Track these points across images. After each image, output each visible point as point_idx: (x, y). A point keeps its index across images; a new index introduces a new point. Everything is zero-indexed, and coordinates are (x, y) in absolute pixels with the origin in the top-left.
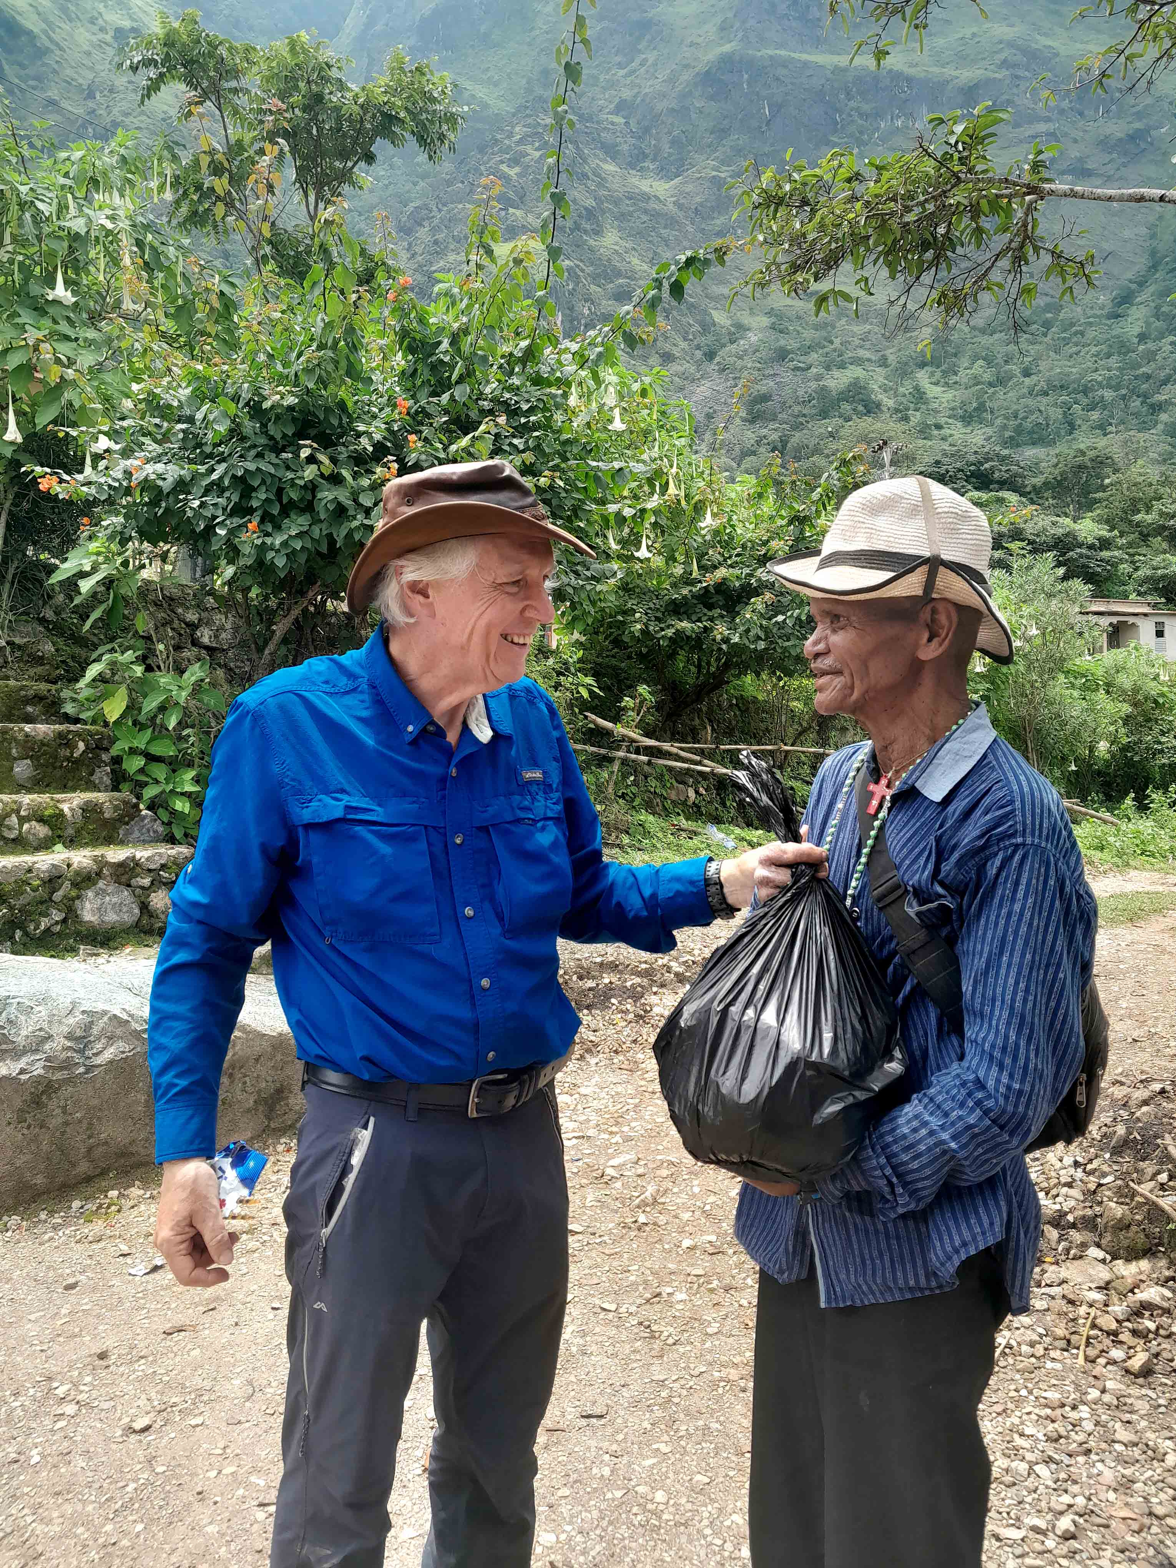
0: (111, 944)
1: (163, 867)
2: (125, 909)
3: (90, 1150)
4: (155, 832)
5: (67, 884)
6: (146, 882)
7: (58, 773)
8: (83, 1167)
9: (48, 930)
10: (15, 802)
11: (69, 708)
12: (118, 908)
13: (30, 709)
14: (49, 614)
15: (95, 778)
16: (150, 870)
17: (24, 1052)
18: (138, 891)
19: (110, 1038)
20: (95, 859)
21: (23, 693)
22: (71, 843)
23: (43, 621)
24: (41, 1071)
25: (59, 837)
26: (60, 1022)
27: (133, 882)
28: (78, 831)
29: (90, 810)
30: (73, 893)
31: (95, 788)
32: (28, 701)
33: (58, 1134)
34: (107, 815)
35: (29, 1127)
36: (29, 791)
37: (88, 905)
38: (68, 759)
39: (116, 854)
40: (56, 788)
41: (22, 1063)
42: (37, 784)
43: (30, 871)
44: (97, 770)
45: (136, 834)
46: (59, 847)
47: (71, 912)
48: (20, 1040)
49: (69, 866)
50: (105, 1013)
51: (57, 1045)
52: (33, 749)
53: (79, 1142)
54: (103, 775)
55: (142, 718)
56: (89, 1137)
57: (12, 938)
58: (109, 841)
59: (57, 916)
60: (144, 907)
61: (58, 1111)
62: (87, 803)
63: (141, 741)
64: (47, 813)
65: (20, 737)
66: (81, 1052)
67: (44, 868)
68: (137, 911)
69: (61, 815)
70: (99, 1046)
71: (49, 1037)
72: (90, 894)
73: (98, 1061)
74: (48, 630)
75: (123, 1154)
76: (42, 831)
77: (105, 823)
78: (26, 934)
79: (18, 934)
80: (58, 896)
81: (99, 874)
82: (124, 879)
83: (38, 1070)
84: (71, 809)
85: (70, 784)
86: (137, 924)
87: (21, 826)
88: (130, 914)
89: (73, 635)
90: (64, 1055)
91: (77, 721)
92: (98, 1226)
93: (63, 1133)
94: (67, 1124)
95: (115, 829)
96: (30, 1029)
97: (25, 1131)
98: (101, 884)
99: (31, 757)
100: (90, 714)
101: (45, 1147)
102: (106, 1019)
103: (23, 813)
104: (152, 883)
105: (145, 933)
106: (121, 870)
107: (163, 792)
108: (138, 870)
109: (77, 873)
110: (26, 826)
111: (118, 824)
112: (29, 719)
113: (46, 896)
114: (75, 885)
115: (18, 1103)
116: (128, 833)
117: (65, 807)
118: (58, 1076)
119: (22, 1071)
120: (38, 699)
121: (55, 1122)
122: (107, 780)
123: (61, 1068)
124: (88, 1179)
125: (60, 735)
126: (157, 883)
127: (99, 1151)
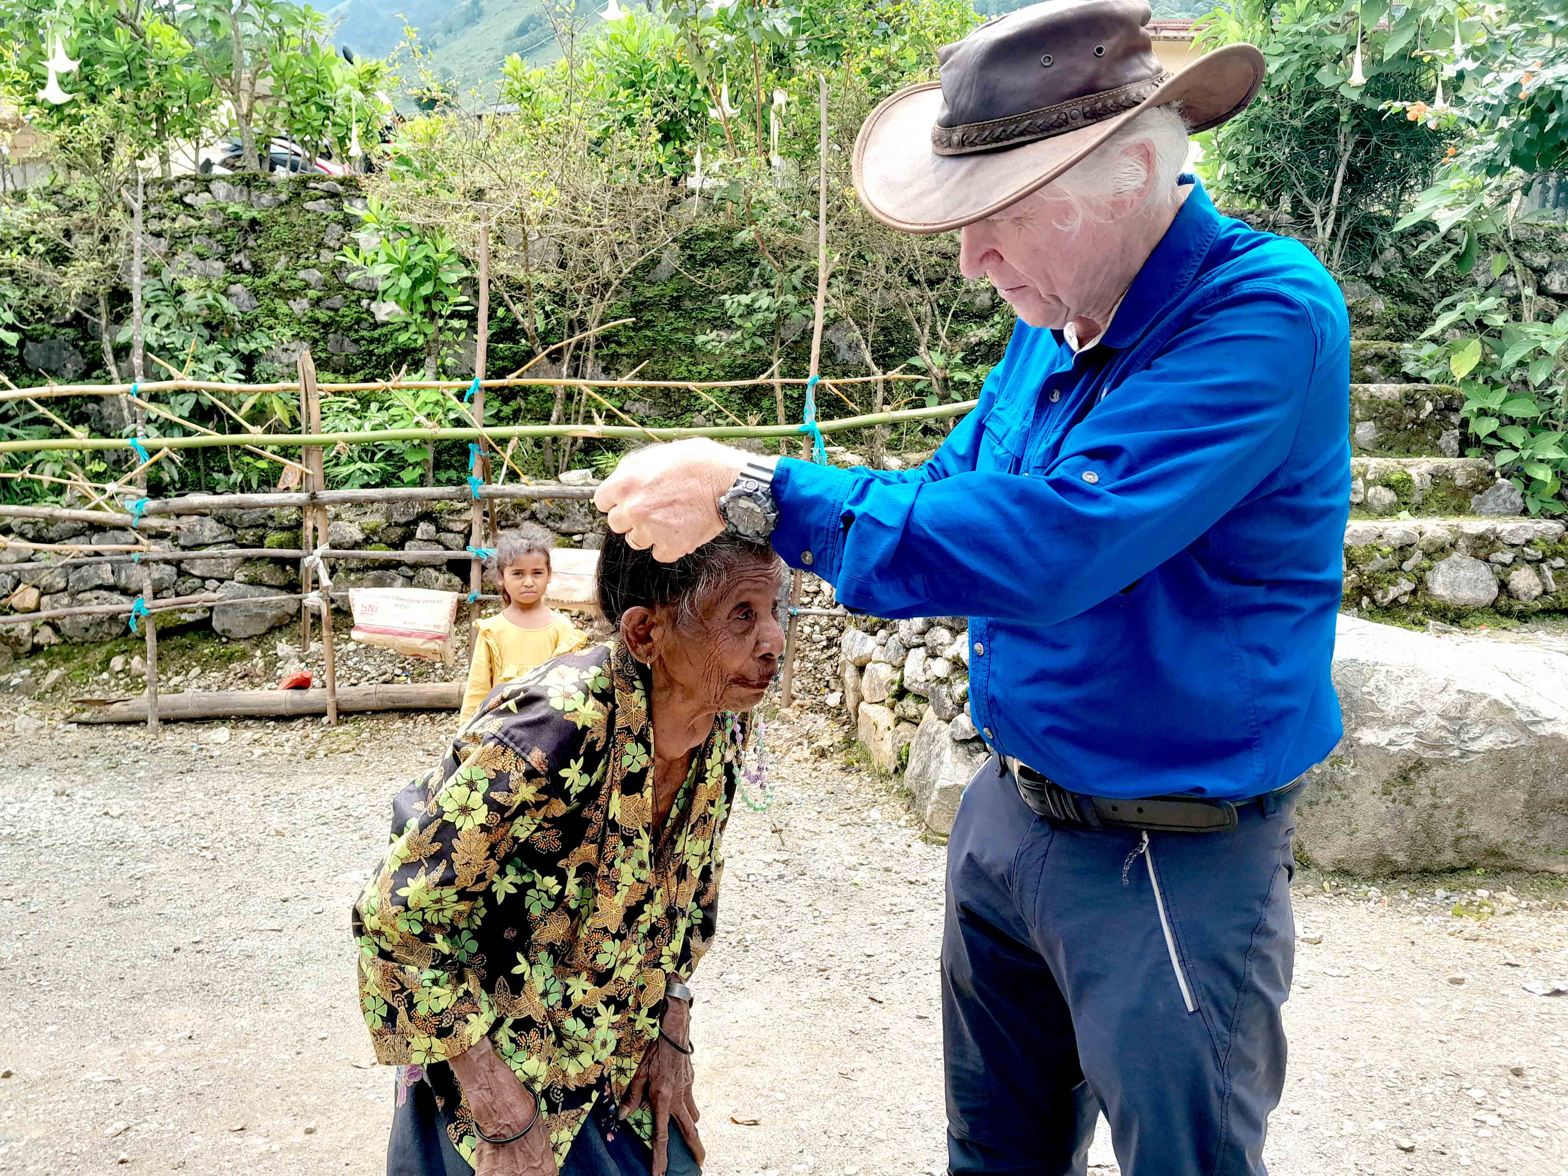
0: (1462, 622)
1: (1529, 543)
2: (1481, 586)
3: (1458, 840)
4: (1513, 503)
5: (1419, 553)
6: (1508, 558)
7: (1402, 436)
8: (1448, 857)
9: (1395, 600)
10: (1363, 465)
11: (1409, 367)
12: (1474, 584)
13: (1368, 369)
14: (1377, 270)
15: (1442, 442)
16: (1513, 546)
17: (1393, 724)
18: (1498, 568)
19: (1489, 724)
20: (1451, 529)
21: (1363, 352)
22: (1418, 510)
23: (1370, 279)
24: (1412, 747)
25: (1405, 503)
26: (1433, 698)
27: (1493, 557)
28: (1426, 499)
29: (1439, 477)
30: (1426, 563)
31: (1442, 453)
32: (1368, 361)
33: (1424, 815)
34: (1459, 482)
35: (1394, 801)
36: (1370, 454)
37: (1439, 578)
38: (1413, 421)
39: (1473, 525)
40: (1398, 453)
41: (1393, 733)
42: (1380, 448)
43: (1380, 536)
44: (1444, 433)
45: (1490, 505)
46: (1404, 514)
47: (1420, 584)
48: (1390, 711)
49: (1421, 534)
50: (1484, 696)
51: (1430, 722)
52: (1377, 411)
53: (1447, 831)
54: (1450, 438)
55: (1496, 375)
56: (1459, 826)
57: (1358, 604)
58: (1459, 510)
59: (1408, 586)
60: (1503, 586)
61: (1427, 791)
62: (1437, 468)
63: (1494, 401)
64: (1394, 477)
65: (1365, 397)
66: (1457, 733)
67: (1396, 534)
68: (1495, 589)
69: (1409, 480)
70: (1476, 731)
71: (1421, 712)
72: (1443, 566)
73: (1474, 746)
74: (1375, 288)
75: (1494, 853)
76: (1388, 496)
77: (1455, 491)
78: (1373, 601)
79: (1365, 601)
80: (1407, 566)
81: (1453, 545)
82: (1482, 553)
83: (1409, 744)
84: (1421, 475)
85: (1414, 448)
86: (1493, 605)
87: (1367, 489)
88: (1487, 592)
89: (1402, 291)
90: (1437, 734)
91: (1418, 380)
92: (1471, 924)
93: (1431, 816)
94: (1435, 806)
95: (1466, 497)
96: (1401, 700)
97: (1390, 805)
98: (1455, 556)
99: (1374, 419)
100: (1435, 372)
101: (1410, 823)
102: (1485, 702)
103: (1369, 477)
104: (1514, 560)
105: (1502, 614)
106: (1479, 543)
107: (1521, 459)
108: (1499, 544)
109: (1431, 543)
110: (1372, 491)
111: (1470, 493)
112: (1367, 379)
113: (1396, 565)
114: (1427, 555)
115: (1385, 774)
116: (1481, 503)
117: (1413, 472)
118: (1429, 754)
119: (1391, 743)
120: (1379, 357)
121: (1423, 801)
122: (1454, 445)
123: (1433, 747)
124: (1453, 870)
125: (1407, 396)
126: (1520, 560)
127: (1467, 844)
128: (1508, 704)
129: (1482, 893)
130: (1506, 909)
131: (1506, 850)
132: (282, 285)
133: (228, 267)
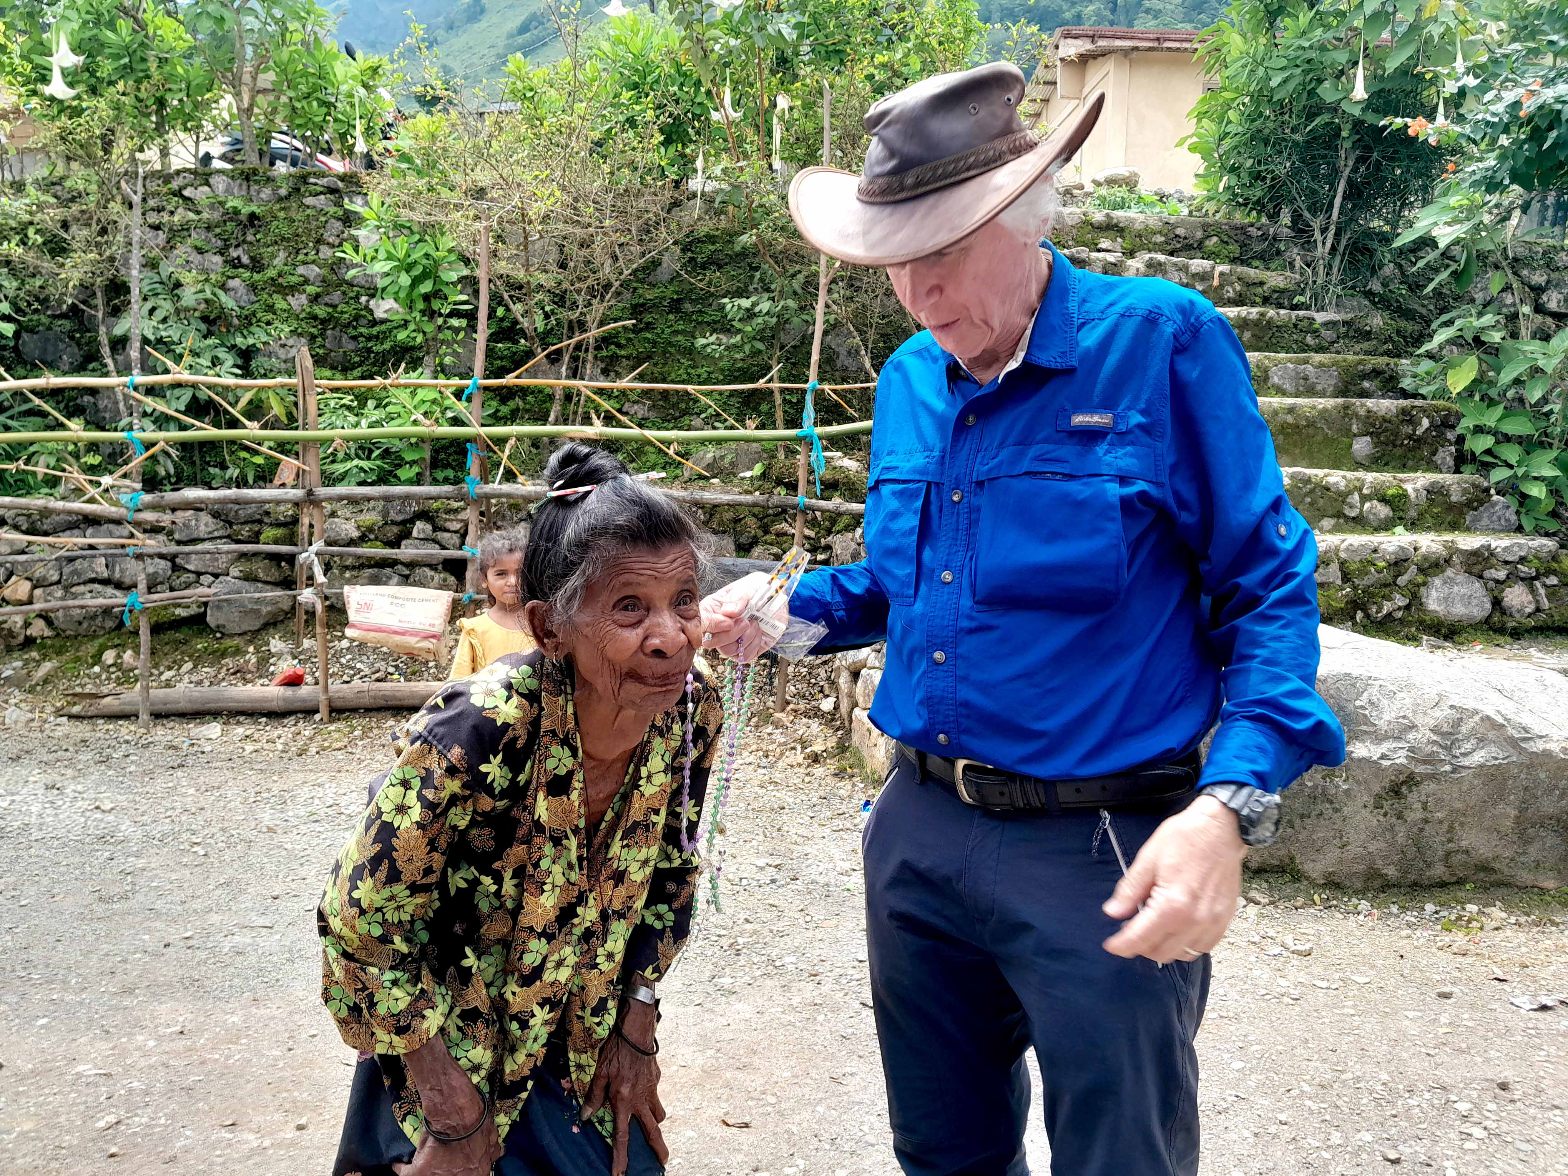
0: (1456, 638)
1: (1523, 560)
2: (1475, 602)
3: (1448, 855)
4: (1507, 520)
5: (1414, 568)
6: (1502, 574)
7: (1398, 451)
8: (1439, 871)
9: (1390, 614)
10: (1358, 480)
11: (1406, 383)
12: (1467, 600)
13: (1366, 384)
14: (1376, 286)
15: (1438, 459)
16: (1506, 563)
17: (1386, 737)
18: (1491, 584)
19: (1481, 740)
20: (1445, 544)
21: (1361, 367)
22: (1413, 526)
23: (1369, 294)
24: (1403, 761)
25: (1401, 518)
26: (1425, 714)
27: (1487, 574)
28: (1421, 515)
29: (1435, 492)
30: (1420, 579)
31: (1437, 469)
32: (1364, 376)
33: (1415, 830)
34: (1454, 499)
35: (1385, 815)
36: (1368, 469)
37: (1434, 593)
38: (1410, 437)
39: (1469, 542)
40: (1394, 468)
41: (1385, 747)
42: (1376, 462)
43: (1375, 551)
44: (1441, 449)
45: (1485, 521)
46: (1399, 529)
47: (1415, 600)
48: (1383, 723)
49: (1416, 549)
50: (1476, 712)
51: (1421, 736)
52: (1374, 426)
53: (1438, 844)
54: (1446, 455)
55: (1493, 393)
56: (1450, 841)
57: (1353, 618)
58: (1454, 527)
59: (1401, 601)
60: (1497, 603)
61: (1418, 806)
62: (1433, 484)
63: (1491, 419)
64: (1390, 492)
65: (1362, 412)
66: (1448, 748)
67: (1391, 549)
68: (1488, 606)
69: (1405, 495)
70: (1467, 746)
71: (1413, 727)
72: (1437, 581)
73: (1466, 762)
74: (1374, 303)
75: (1484, 868)
76: (1384, 511)
77: (1451, 507)
78: (1367, 616)
79: (1359, 615)
80: (1402, 580)
81: (1448, 561)
82: (1476, 569)
83: (1401, 758)
84: (1416, 490)
85: (1410, 463)
86: (1487, 620)
87: (1362, 504)
88: (1480, 608)
89: (1400, 307)
90: (1429, 749)
91: (1415, 396)
92: (1459, 938)
93: (1421, 830)
94: (1426, 821)
95: (1462, 514)
96: (1393, 715)
97: (1381, 818)
98: (1449, 572)
99: (1371, 434)
100: (1432, 388)
101: (1401, 838)
102: (1477, 718)
103: (1365, 491)
104: (1508, 577)
105: (1495, 631)
106: (1473, 559)
107: (1515, 476)
108: (1494, 561)
109: (1425, 558)
110: (1367, 505)
111: (1465, 509)
112: (1364, 394)
113: (1390, 579)
114: (1421, 570)
115: (1377, 788)
116: (1476, 520)
117: (1409, 488)
118: (1420, 769)
119: (1383, 757)
120: (1376, 373)
121: (1415, 815)
122: (1450, 461)
123: (1425, 762)
124: (1443, 885)
125: (1404, 411)
126: (1513, 577)
127: (1456, 859)
128: (1501, 720)
129: (1472, 908)
130: (1494, 924)
131: (1497, 866)
132: (280, 280)
133: (226, 262)
